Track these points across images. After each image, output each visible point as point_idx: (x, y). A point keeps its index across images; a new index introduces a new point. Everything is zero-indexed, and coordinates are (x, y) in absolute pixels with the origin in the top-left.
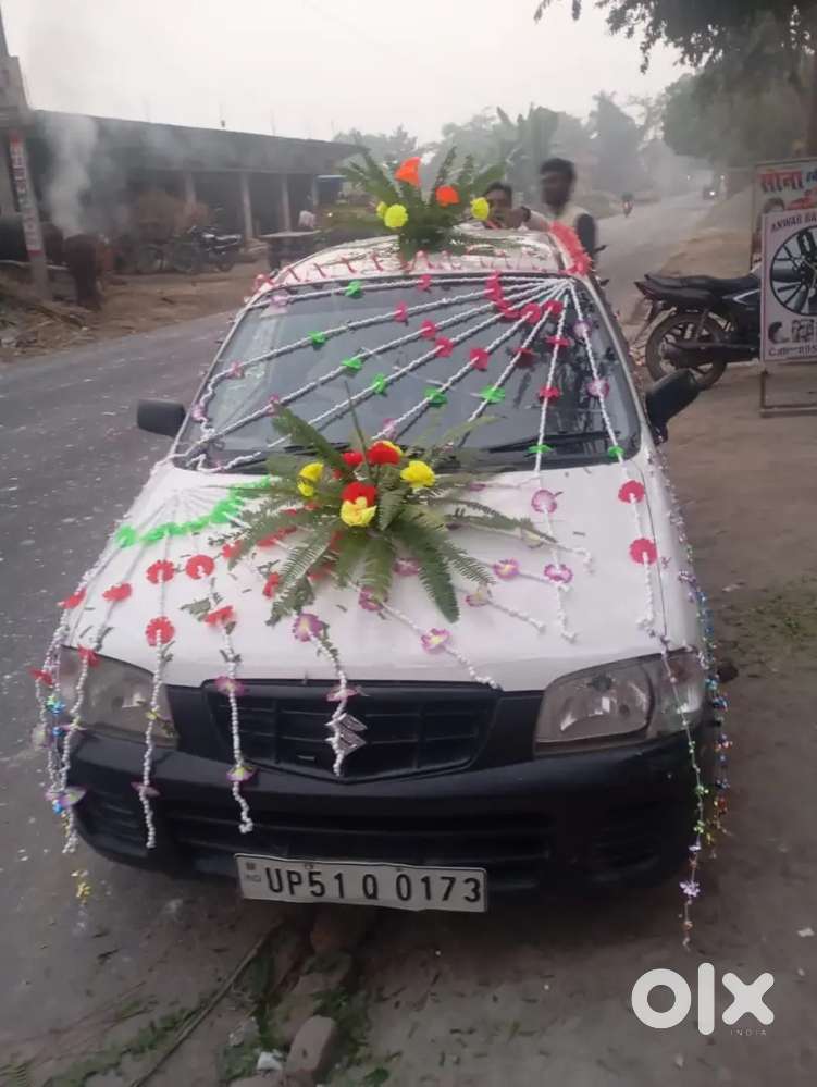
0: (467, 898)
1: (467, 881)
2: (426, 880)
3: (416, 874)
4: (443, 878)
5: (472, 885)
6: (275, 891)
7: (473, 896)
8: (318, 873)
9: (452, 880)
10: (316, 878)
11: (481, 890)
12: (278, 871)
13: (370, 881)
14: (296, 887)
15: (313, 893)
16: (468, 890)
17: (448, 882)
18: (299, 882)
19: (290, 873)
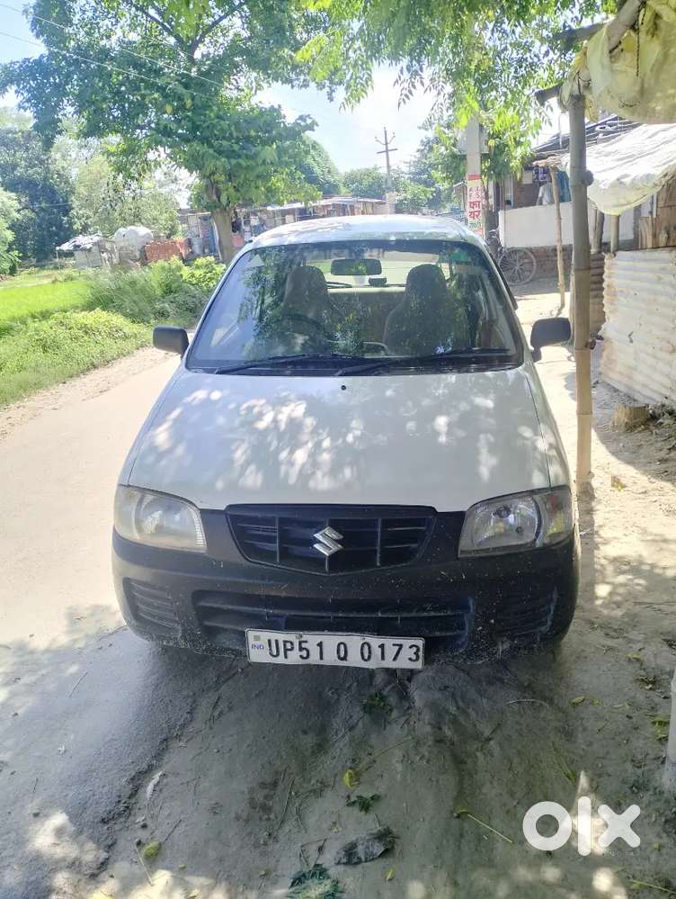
0: (410, 659)
1: (411, 647)
2: (382, 646)
3: (375, 642)
4: (394, 645)
5: (414, 649)
6: (274, 656)
7: (414, 657)
8: (306, 642)
9: (401, 646)
10: (304, 645)
11: (421, 653)
12: (277, 641)
13: (342, 647)
14: (289, 652)
15: (301, 656)
16: (411, 653)
17: (397, 648)
18: (292, 649)
19: (285, 642)
